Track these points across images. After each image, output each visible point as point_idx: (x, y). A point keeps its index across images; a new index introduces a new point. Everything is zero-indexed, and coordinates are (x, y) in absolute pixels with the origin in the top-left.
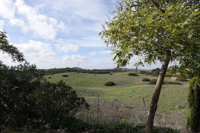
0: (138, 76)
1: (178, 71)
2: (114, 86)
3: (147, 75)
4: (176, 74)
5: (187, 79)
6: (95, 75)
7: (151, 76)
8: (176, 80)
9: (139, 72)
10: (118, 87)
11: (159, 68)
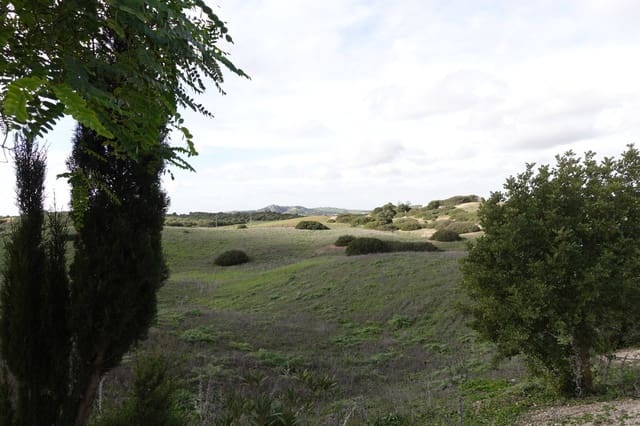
0: (326, 228)
1: (442, 210)
2: (246, 265)
3: (354, 226)
4: (438, 219)
5: (461, 235)
6: (187, 232)
7: (366, 228)
8: (432, 238)
9: (334, 218)
10: (261, 265)
11: (394, 204)
